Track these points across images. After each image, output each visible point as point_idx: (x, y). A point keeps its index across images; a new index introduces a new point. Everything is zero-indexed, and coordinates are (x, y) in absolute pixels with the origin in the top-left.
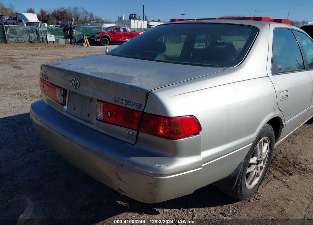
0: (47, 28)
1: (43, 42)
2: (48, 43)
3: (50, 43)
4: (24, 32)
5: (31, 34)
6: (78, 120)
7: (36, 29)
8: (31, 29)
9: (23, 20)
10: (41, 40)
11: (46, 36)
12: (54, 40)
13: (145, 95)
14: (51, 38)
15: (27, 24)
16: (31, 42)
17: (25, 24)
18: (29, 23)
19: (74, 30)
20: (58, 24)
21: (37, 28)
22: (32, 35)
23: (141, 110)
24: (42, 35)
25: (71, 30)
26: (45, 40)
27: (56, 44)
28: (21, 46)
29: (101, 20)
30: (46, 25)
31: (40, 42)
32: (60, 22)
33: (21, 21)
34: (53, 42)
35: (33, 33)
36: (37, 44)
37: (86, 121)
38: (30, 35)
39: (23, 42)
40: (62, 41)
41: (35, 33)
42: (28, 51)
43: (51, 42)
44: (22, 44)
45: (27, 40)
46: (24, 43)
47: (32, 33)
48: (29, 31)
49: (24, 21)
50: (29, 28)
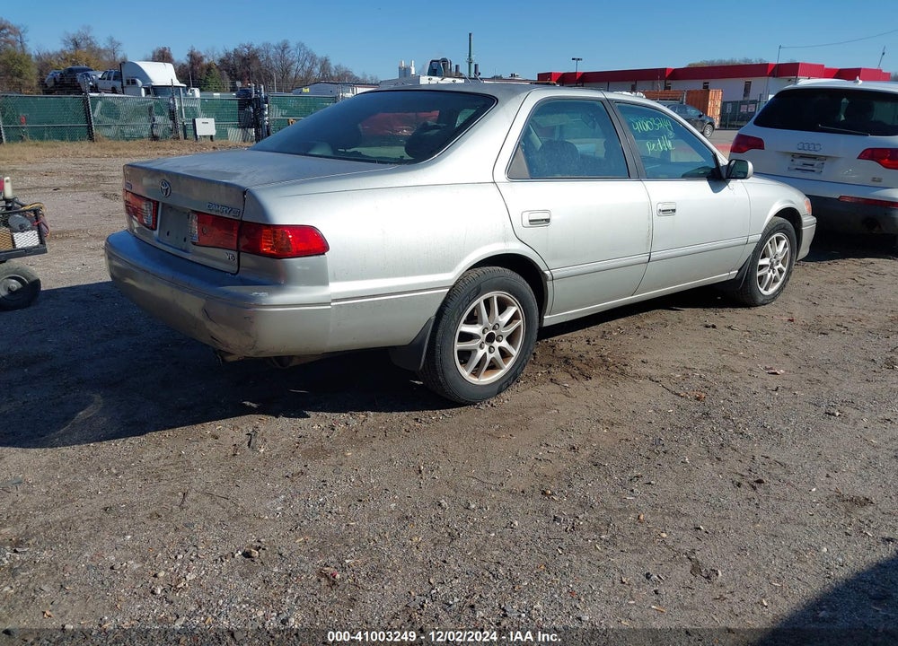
0: (199, 101)
1: (185, 138)
2: (197, 139)
3: (203, 141)
4: (137, 112)
5: (156, 118)
6: (171, 250)
7: (169, 104)
8: (156, 104)
9: (138, 80)
10: (181, 133)
11: (194, 121)
12: (213, 132)
13: (241, 195)
14: (206, 127)
15: (148, 92)
16: (155, 138)
17: (143, 90)
18: (153, 87)
19: (267, 105)
20: (233, 90)
21: (171, 102)
22: (159, 119)
23: (239, 218)
24: (183, 120)
25: (258, 104)
26: (190, 133)
27: (217, 142)
28: (130, 148)
29: (351, 77)
30: (197, 92)
31: (178, 138)
32: (239, 84)
33: (134, 82)
34: (211, 136)
35: (161, 114)
36: (168, 144)
37: (181, 250)
38: (154, 120)
39: (134, 139)
40: (235, 134)
41: (167, 114)
42: (145, 159)
43: (205, 136)
44: (132, 143)
45: (146, 133)
46: (138, 141)
47: (158, 114)
48: (151, 108)
49: (140, 83)
50: (151, 100)
